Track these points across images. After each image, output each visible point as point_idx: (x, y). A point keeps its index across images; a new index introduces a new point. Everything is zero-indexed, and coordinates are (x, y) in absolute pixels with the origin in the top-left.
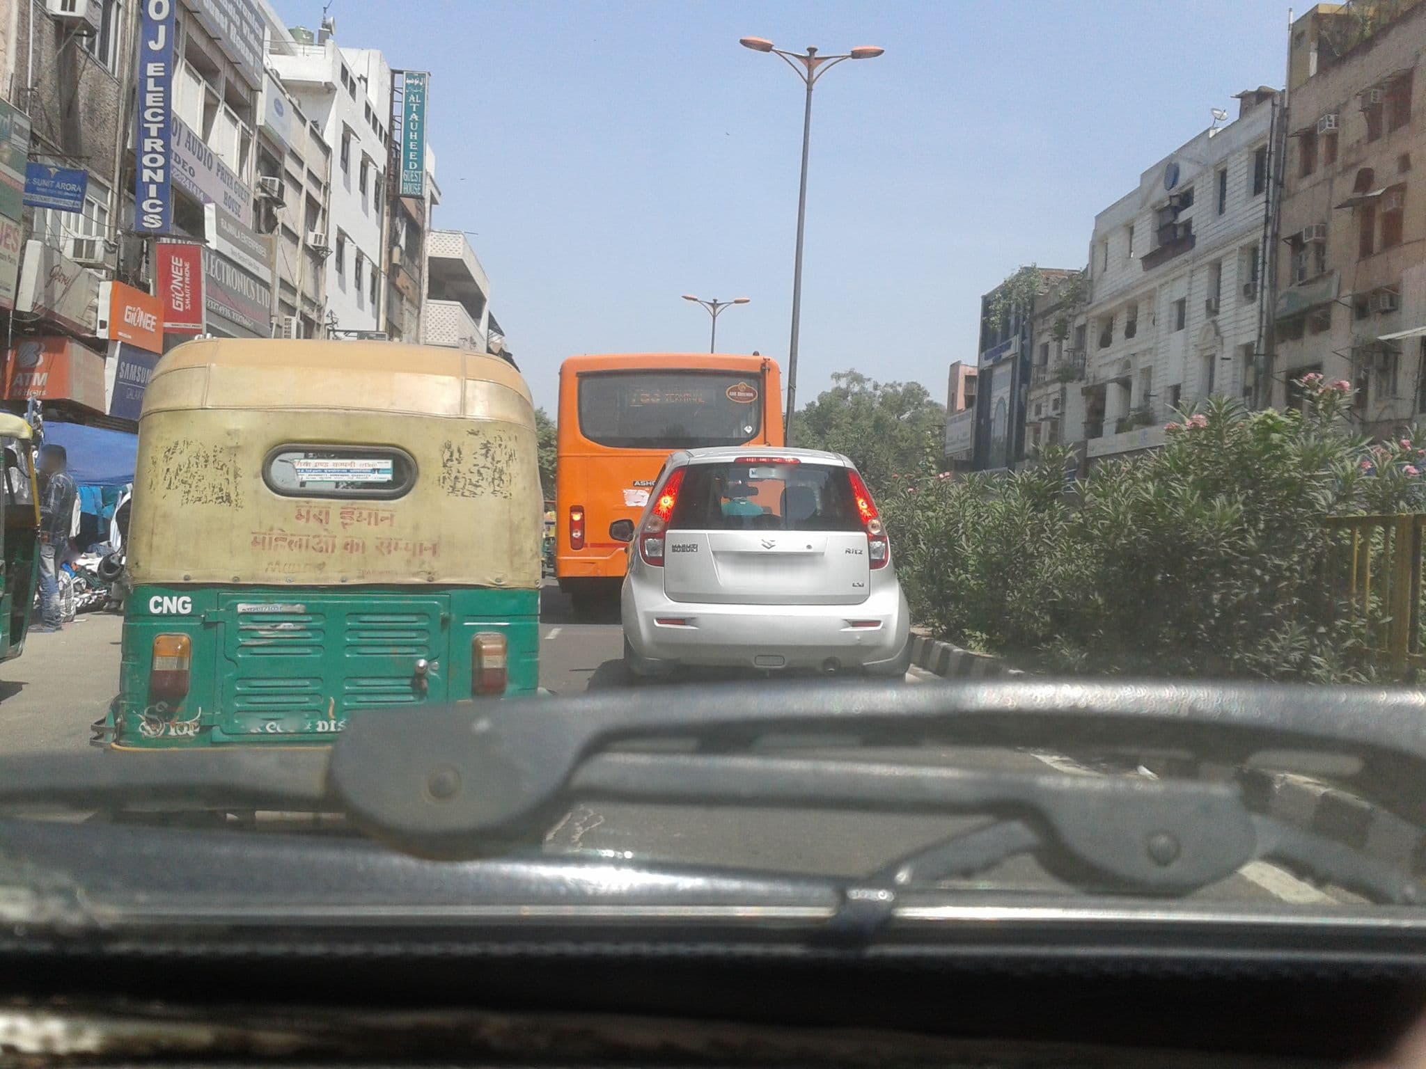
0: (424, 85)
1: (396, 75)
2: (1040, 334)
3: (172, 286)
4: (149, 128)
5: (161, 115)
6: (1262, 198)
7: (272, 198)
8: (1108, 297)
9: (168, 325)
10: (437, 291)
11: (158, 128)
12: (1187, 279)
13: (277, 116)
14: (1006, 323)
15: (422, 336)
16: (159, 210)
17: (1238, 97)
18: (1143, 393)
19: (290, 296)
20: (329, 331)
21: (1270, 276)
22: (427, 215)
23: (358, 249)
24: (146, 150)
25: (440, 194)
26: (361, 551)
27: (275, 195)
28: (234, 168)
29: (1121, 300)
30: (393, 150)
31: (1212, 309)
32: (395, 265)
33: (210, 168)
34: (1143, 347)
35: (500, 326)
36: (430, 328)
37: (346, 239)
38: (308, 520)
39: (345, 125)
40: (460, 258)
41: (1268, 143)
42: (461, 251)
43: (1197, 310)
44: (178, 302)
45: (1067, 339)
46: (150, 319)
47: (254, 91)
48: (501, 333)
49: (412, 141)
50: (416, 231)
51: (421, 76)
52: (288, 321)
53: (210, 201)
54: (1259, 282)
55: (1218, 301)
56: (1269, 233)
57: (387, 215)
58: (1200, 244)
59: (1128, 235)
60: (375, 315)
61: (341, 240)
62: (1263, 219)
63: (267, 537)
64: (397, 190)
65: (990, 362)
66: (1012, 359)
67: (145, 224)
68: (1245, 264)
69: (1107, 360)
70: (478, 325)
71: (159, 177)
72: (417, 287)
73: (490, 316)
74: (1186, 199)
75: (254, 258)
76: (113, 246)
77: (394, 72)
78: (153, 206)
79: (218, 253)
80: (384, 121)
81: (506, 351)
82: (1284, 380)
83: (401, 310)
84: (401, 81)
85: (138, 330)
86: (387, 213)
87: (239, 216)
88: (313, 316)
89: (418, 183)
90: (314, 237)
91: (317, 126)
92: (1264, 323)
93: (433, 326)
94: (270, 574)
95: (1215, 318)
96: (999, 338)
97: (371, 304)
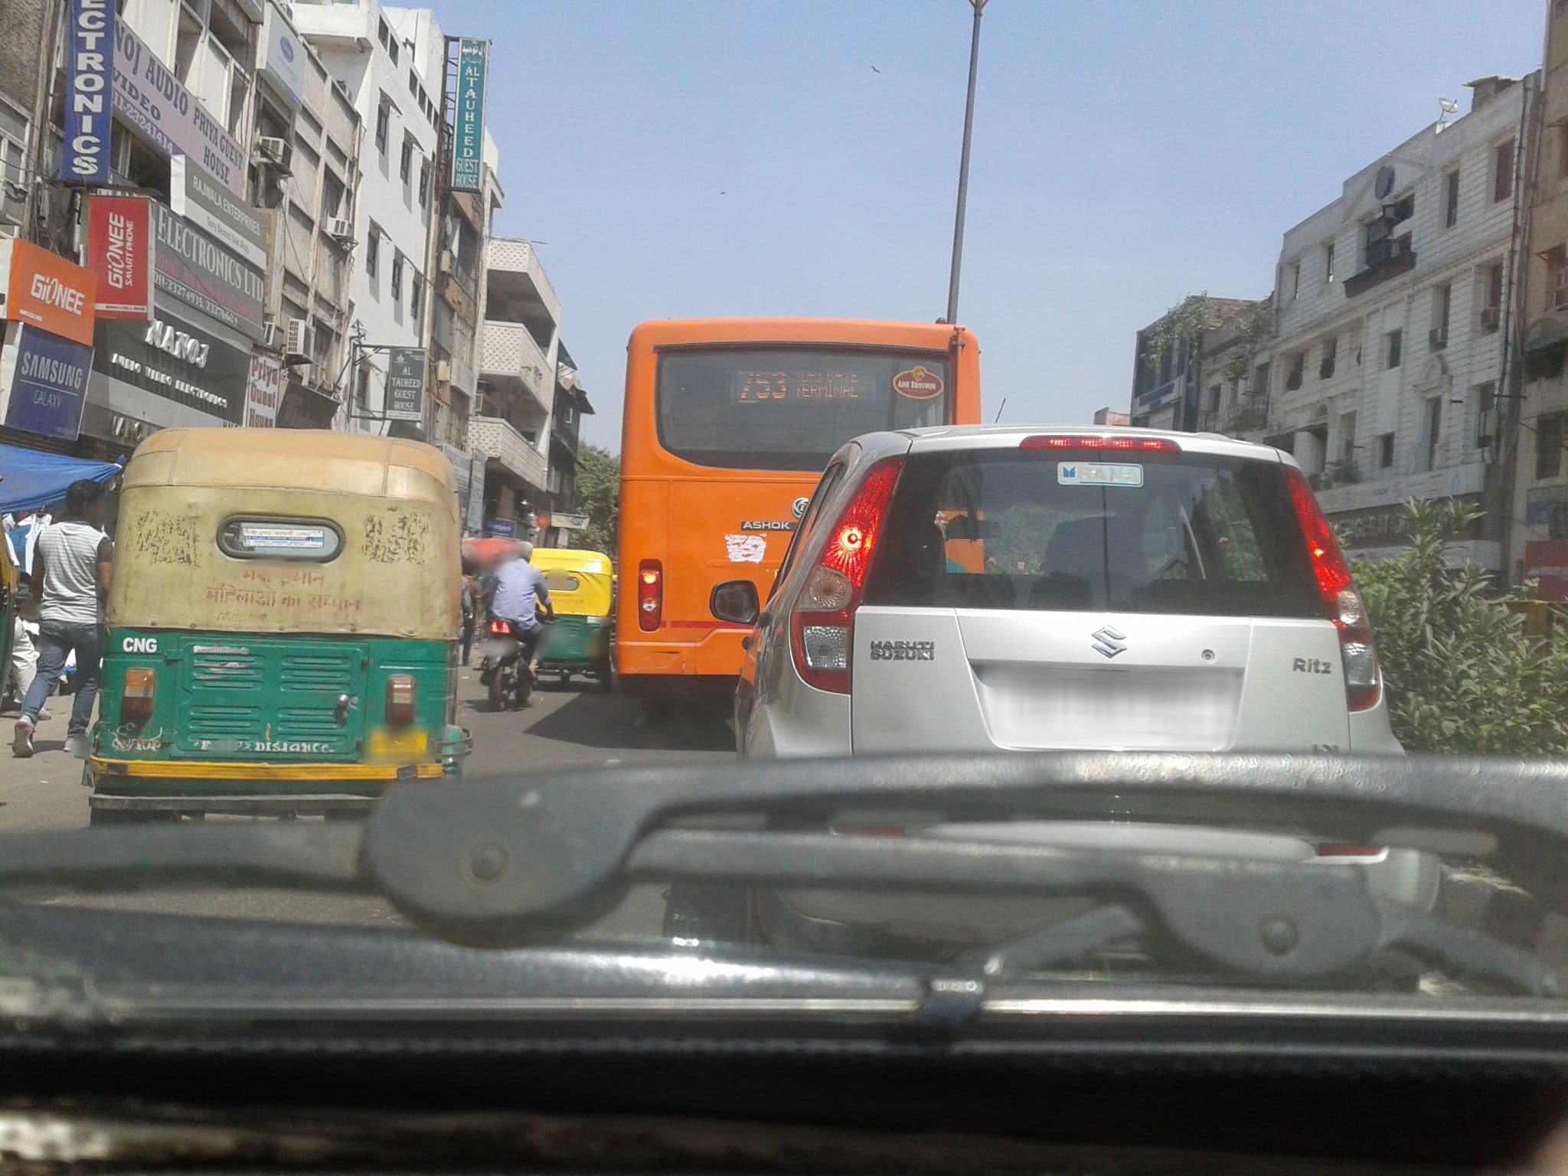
0: (484, 54)
1: (451, 43)
2: (1210, 375)
3: (109, 254)
4: (84, 38)
5: (101, 20)
6: (1508, 203)
7: (274, 164)
8: (1300, 329)
9: (101, 307)
10: (497, 310)
11: (97, 38)
12: (1402, 307)
13: (285, 59)
14: (1166, 360)
15: (476, 362)
16: (95, 150)
17: (1470, 85)
18: (1343, 444)
19: (300, 295)
20: (355, 346)
21: (1518, 300)
22: (487, 219)
23: (397, 250)
24: (80, 68)
25: (503, 195)
26: (296, 604)
27: (278, 160)
28: (222, 118)
29: (1317, 332)
30: (446, 135)
31: (1438, 341)
32: (444, 272)
33: (184, 113)
34: (1344, 388)
35: (573, 358)
36: (487, 354)
37: (381, 234)
38: (253, 579)
39: (383, 95)
40: (525, 271)
41: (1518, 136)
42: (526, 263)
43: (1416, 342)
44: (115, 276)
45: (1246, 379)
46: (73, 296)
47: (253, 23)
48: (573, 366)
49: (467, 122)
50: (472, 237)
51: (481, 44)
52: (294, 326)
53: (178, 151)
54: (1503, 307)
55: (1445, 332)
56: (1518, 247)
57: (436, 213)
58: (1421, 265)
59: (1325, 255)
60: (418, 332)
61: (374, 234)
62: (1511, 229)
63: (220, 592)
64: (448, 183)
65: (1146, 408)
66: (1176, 405)
67: (76, 170)
68: (1483, 286)
69: (1299, 404)
70: (546, 355)
71: (97, 106)
72: (472, 303)
73: (561, 346)
74: (1404, 209)
75: (240, 233)
76: (21, 191)
77: (448, 39)
78: (87, 145)
79: (187, 221)
80: (434, 96)
81: (579, 388)
82: (1535, 428)
83: (451, 329)
84: (456, 50)
85: (52, 309)
86: (436, 209)
87: (227, 182)
88: (332, 323)
89: (473, 174)
90: (335, 223)
91: (344, 88)
92: (1509, 358)
93: (491, 351)
94: (221, 622)
95: (1440, 352)
96: (1157, 381)
97: (412, 319)
